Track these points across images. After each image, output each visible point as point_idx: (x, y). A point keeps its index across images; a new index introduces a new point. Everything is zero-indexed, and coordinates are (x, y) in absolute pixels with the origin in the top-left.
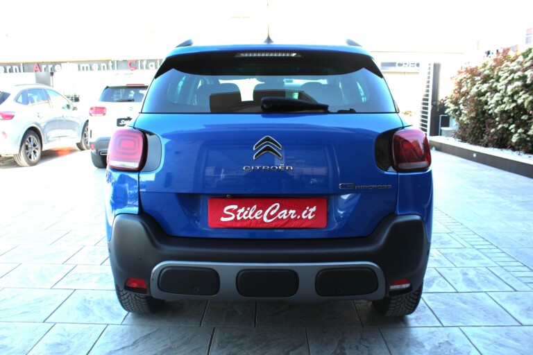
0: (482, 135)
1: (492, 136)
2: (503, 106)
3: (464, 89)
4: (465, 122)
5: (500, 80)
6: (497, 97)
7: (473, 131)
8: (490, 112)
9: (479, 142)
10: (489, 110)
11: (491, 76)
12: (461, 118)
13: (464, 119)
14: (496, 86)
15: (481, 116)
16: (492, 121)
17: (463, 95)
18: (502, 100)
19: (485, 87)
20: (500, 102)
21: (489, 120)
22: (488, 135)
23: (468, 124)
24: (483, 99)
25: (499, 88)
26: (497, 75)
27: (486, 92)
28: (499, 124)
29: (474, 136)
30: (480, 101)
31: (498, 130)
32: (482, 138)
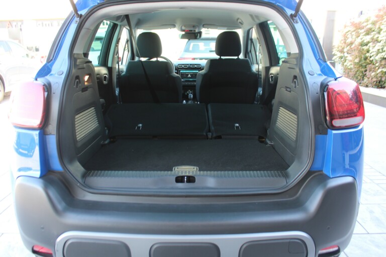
0: (363, 77)
1: (372, 79)
2: (383, 54)
3: (349, 41)
4: (349, 67)
5: (381, 32)
6: (378, 46)
7: (356, 74)
8: (371, 59)
9: (360, 83)
10: (371, 57)
11: (373, 29)
12: (345, 64)
13: (348, 65)
14: (378, 37)
15: (363, 61)
16: (373, 66)
17: (348, 45)
18: (382, 49)
19: (367, 38)
20: (381, 51)
21: (370, 65)
22: (369, 78)
23: (351, 69)
24: (365, 48)
25: (379, 39)
26: (379, 28)
27: (369, 42)
28: (379, 68)
29: (357, 78)
30: (363, 49)
31: (377, 74)
32: (363, 80)
